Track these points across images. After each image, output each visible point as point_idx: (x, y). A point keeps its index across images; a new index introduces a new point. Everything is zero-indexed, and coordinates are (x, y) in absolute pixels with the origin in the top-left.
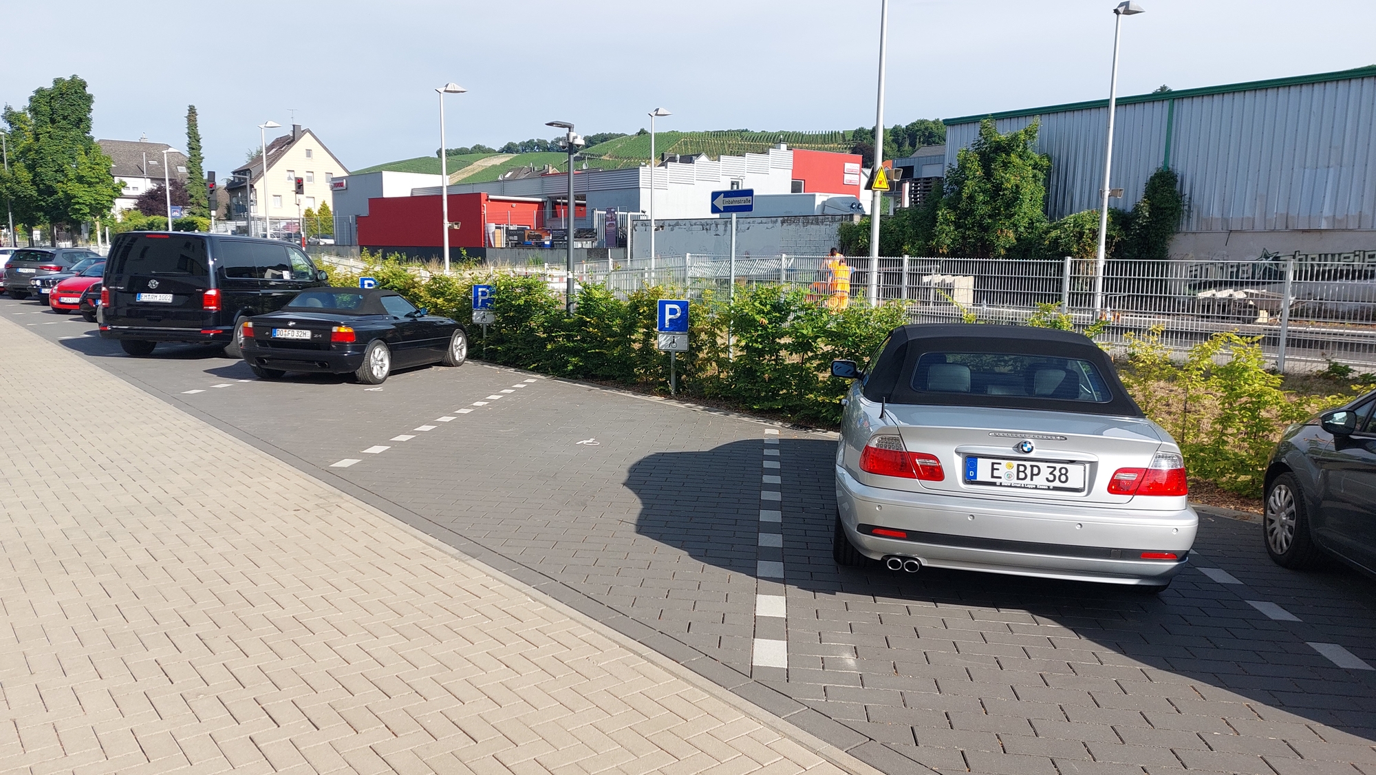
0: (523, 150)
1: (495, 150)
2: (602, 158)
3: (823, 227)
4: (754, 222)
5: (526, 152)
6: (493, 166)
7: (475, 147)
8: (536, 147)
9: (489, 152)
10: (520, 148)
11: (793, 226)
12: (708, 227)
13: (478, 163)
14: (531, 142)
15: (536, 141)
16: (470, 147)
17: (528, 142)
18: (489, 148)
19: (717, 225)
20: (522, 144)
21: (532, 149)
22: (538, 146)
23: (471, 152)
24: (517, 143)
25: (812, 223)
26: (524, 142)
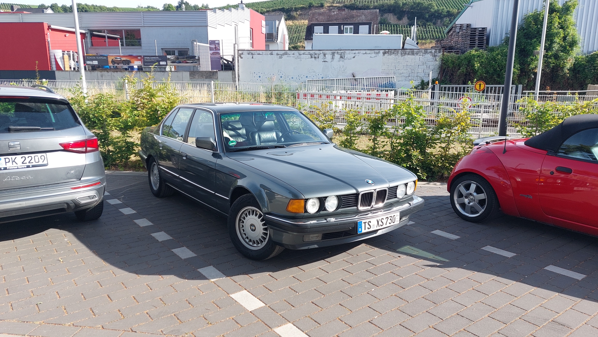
3: (417, 57)
11: (393, 56)
12: (316, 56)
19: (325, 55)
25: (409, 54)
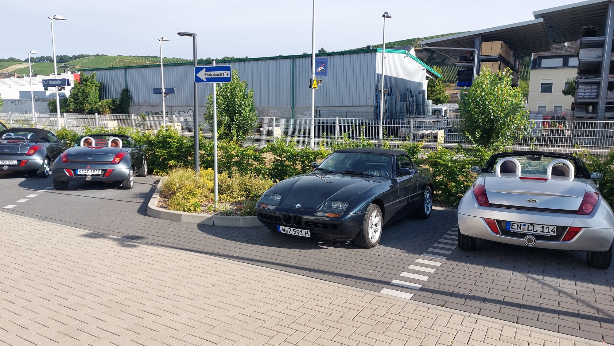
0: (38, 61)
1: (22, 61)
2: (75, 67)
4: (27, 100)
5: (40, 62)
6: (20, 68)
7: (10, 59)
8: (45, 60)
9: (19, 61)
10: (37, 60)
11: (38, 102)
12: (13, 102)
13: (12, 67)
14: (42, 57)
15: (45, 57)
16: (7, 58)
17: (41, 57)
18: (18, 59)
19: (15, 101)
20: (37, 58)
21: (44, 61)
22: (47, 59)
23: (8, 61)
24: (35, 57)
25: (44, 101)
26: (38, 57)
